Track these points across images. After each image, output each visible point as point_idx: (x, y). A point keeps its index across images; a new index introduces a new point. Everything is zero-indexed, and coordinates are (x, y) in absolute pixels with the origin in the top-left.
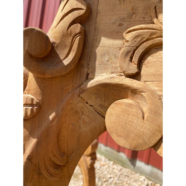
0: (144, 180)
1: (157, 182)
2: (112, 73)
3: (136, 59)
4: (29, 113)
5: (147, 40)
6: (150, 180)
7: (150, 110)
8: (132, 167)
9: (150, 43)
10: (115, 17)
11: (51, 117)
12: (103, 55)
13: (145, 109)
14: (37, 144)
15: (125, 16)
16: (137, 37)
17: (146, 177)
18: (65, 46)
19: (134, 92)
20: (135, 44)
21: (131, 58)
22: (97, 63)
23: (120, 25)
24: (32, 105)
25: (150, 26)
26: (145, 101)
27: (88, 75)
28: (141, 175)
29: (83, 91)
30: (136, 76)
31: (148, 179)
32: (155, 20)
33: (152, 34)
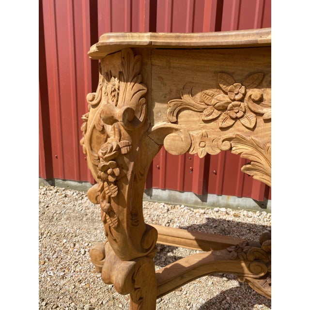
0: (164, 206)
1: (176, 204)
2: (164, 121)
3: (175, 114)
4: (129, 150)
5: (180, 106)
6: (170, 205)
7: (185, 137)
8: (149, 197)
9: (181, 107)
10: (162, 93)
11: (137, 150)
12: (158, 113)
13: (182, 137)
14: (134, 165)
15: (167, 93)
16: (175, 105)
17: (165, 203)
18: (139, 111)
19: (176, 130)
20: (174, 108)
21: (173, 114)
22: (155, 118)
23: (165, 97)
24: (129, 146)
25: (181, 100)
26: (182, 133)
27: (150, 124)
28: (159, 203)
29: (150, 133)
30: (176, 123)
31: (167, 204)
32: (182, 97)
33: (182, 104)
